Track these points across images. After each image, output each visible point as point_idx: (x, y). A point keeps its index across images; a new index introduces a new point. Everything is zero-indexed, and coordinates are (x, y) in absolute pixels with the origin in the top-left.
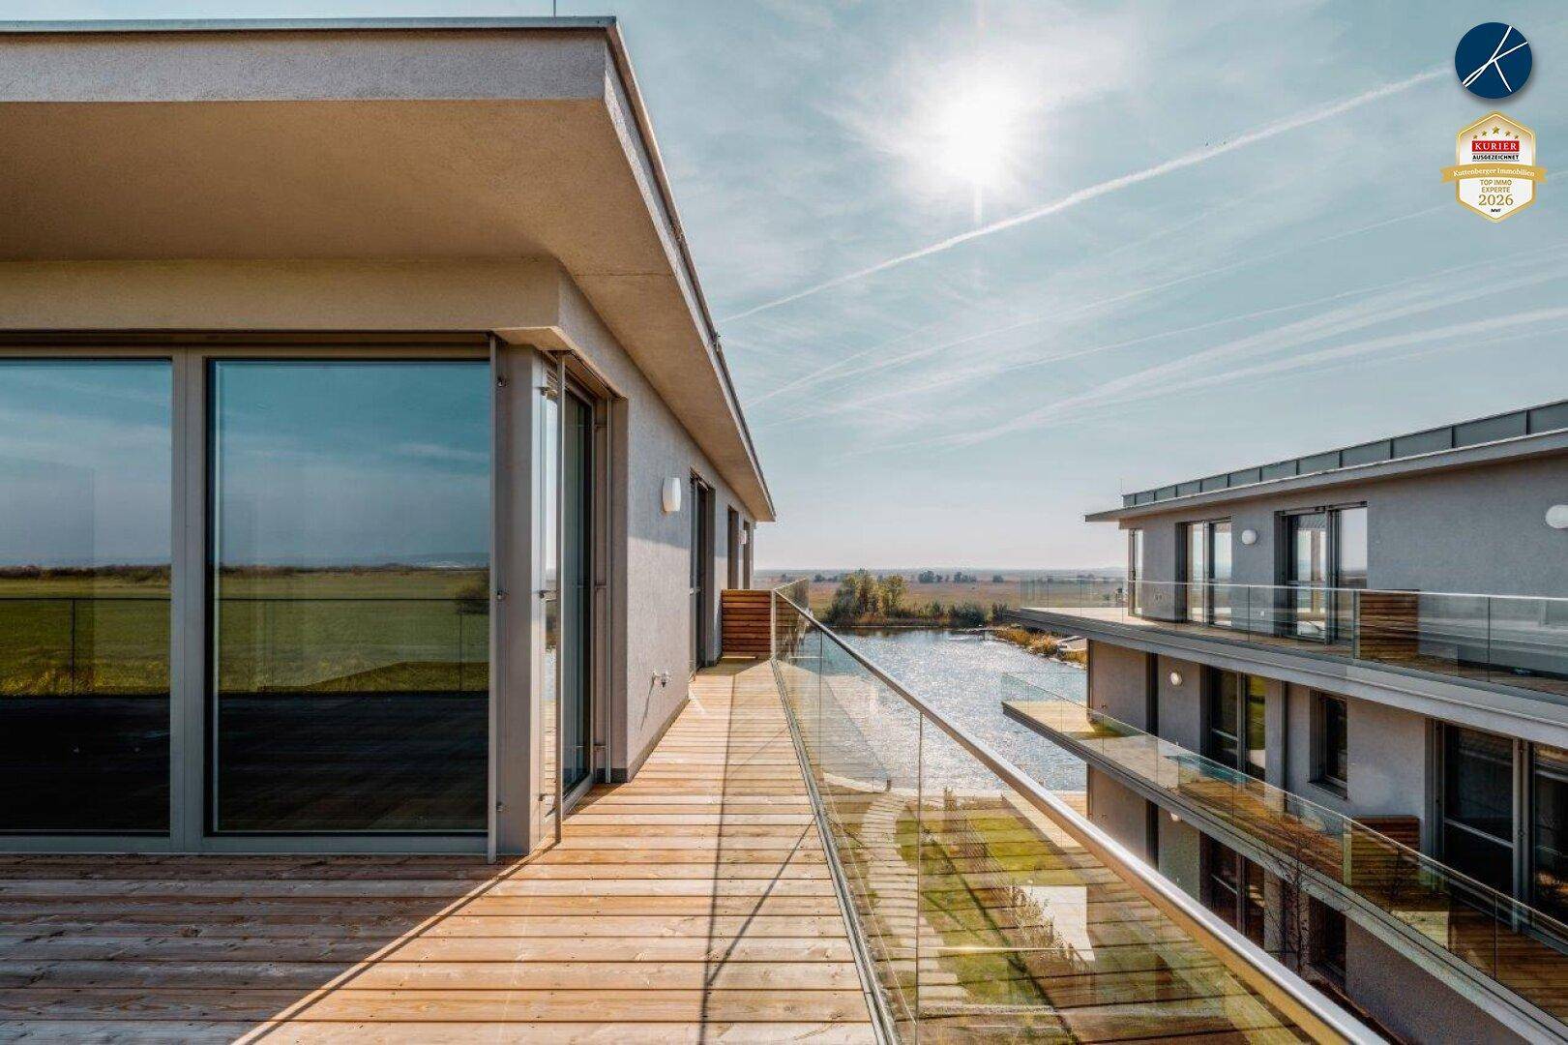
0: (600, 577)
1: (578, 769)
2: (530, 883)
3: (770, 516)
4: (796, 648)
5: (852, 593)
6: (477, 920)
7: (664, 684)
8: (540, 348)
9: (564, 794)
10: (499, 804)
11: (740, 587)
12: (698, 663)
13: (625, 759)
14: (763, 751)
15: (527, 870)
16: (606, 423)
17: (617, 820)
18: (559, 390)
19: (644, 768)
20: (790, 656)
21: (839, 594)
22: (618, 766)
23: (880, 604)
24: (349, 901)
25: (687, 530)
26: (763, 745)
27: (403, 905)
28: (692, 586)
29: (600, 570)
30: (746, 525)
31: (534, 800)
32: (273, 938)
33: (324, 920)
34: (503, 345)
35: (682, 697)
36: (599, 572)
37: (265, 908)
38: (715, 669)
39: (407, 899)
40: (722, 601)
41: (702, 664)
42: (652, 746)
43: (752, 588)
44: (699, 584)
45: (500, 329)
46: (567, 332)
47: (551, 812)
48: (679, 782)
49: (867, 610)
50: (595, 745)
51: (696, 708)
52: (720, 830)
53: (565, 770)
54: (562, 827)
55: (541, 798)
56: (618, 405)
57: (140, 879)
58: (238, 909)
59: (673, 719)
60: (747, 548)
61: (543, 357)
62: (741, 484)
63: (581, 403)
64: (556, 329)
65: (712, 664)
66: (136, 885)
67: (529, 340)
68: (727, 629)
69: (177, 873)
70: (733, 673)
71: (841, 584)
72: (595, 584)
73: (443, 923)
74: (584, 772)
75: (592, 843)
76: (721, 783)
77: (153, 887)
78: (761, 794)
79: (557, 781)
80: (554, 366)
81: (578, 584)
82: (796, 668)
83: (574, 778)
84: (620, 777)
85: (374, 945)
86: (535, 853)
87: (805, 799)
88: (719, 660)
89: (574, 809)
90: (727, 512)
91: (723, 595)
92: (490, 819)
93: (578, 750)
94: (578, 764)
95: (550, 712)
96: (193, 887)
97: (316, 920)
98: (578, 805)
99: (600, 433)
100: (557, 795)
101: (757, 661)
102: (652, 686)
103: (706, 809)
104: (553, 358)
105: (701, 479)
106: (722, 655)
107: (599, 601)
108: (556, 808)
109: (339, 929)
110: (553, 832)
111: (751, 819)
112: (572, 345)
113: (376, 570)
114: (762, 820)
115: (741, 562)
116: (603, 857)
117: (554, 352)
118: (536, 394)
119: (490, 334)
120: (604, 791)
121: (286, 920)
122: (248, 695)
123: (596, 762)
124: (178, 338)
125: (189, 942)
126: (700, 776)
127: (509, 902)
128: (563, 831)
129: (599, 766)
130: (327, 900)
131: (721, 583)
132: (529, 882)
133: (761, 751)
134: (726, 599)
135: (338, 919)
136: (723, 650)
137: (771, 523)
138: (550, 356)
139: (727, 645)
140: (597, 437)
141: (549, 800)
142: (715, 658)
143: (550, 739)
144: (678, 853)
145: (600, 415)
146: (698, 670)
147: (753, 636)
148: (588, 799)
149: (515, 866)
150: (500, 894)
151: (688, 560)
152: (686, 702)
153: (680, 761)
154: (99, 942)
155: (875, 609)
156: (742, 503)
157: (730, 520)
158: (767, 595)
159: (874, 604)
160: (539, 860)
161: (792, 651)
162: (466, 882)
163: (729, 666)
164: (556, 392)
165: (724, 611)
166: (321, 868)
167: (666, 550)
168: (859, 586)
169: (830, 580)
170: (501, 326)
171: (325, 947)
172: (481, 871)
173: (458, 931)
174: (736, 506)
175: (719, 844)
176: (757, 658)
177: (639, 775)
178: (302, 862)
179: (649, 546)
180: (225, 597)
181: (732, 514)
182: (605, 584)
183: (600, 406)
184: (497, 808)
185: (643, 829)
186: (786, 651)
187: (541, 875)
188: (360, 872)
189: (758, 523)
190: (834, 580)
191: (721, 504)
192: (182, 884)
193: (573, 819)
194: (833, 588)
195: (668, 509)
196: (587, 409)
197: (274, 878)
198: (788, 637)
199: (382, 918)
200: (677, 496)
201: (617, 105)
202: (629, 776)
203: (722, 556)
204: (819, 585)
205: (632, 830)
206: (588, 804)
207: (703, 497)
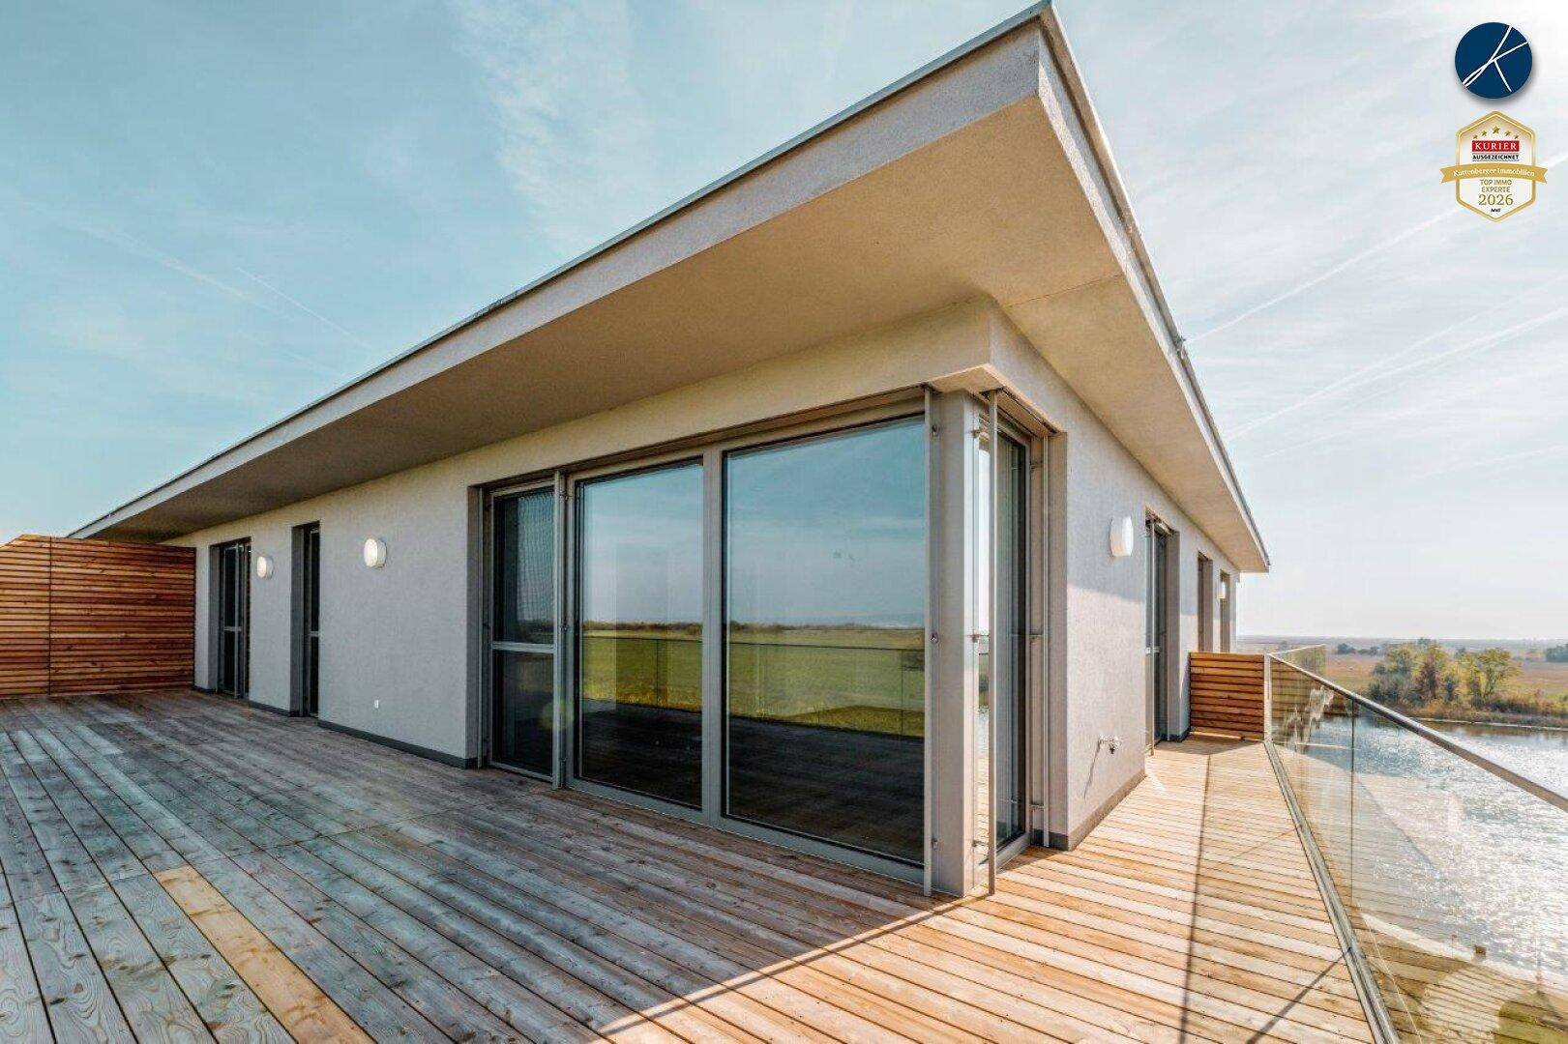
0: (1036, 626)
1: (1013, 825)
2: (963, 925)
3: (1261, 564)
4: (1306, 731)
5: (1405, 671)
6: (913, 945)
7: (1112, 750)
8: (972, 391)
9: (998, 847)
10: (934, 841)
11: (1217, 649)
12: (1157, 734)
13: (1065, 824)
14: (1255, 851)
15: (961, 912)
16: (1042, 462)
17: (1055, 887)
18: (991, 433)
19: (1088, 839)
20: (1295, 740)
21: (1380, 670)
22: (1057, 830)
23: (1462, 690)
24: (813, 894)
25: (1142, 577)
26: (1255, 845)
27: (853, 910)
28: (1149, 644)
29: (1036, 618)
30: (1224, 577)
31: (967, 845)
32: (761, 907)
33: (795, 903)
34: (936, 394)
35: (1135, 772)
36: (1035, 620)
37: (755, 881)
38: (1181, 745)
39: (858, 907)
40: (1190, 666)
41: (1162, 736)
42: (1097, 819)
43: (1233, 651)
44: (1158, 643)
45: (934, 379)
46: (998, 369)
47: (983, 863)
48: (1133, 864)
49: (1435, 696)
50: (1032, 803)
51: (1154, 784)
52: (1192, 933)
53: (998, 823)
54: (996, 881)
55: (975, 844)
56: (1055, 442)
57: (685, 838)
58: (739, 876)
59: (1124, 793)
60: (1225, 604)
61: (974, 400)
62: (1216, 523)
63: (1015, 443)
64: (987, 367)
65: (1175, 739)
66: (682, 841)
67: (962, 385)
68: (1196, 700)
69: (706, 839)
70: (1208, 753)
71: (1383, 658)
72: (1031, 633)
73: (884, 937)
74: (1019, 830)
75: (1028, 904)
76: (1193, 878)
77: (691, 845)
78: (1253, 905)
79: (990, 833)
80: (986, 408)
81: (1013, 633)
82: (1306, 757)
83: (1009, 834)
84: (1059, 844)
85: (831, 938)
86: (970, 898)
87: (1327, 928)
88: (1186, 735)
89: (1010, 865)
90: (1196, 560)
91: (1191, 659)
92: (925, 852)
93: (1013, 805)
94: (1012, 820)
95: (983, 766)
96: (713, 852)
97: (789, 902)
98: (1012, 861)
99: (1036, 472)
100: (990, 845)
101: (1243, 741)
102: (1098, 751)
103: (1173, 903)
104: (983, 399)
105: (1160, 521)
106: (1189, 730)
107: (1035, 649)
108: (989, 860)
109: (803, 915)
110: (986, 881)
111: (1237, 931)
112: (1004, 381)
113: (838, 628)
114: (1254, 936)
115: (1216, 623)
116: (1042, 921)
117: (985, 394)
118: (968, 439)
119: (924, 386)
120: (1042, 854)
121: (767, 894)
122: (751, 719)
123: (1033, 821)
124: (707, 439)
125: (709, 892)
126: (1159, 862)
127: (944, 937)
128: (997, 883)
129: (1036, 826)
130: (797, 888)
131: (1188, 641)
132: (962, 923)
133: (1251, 851)
134: (1194, 663)
135: (804, 906)
136: (1192, 723)
137: (1263, 575)
138: (983, 398)
139: (1195, 719)
140: (1033, 479)
141: (982, 851)
142: (1181, 733)
143: (983, 792)
144: (1134, 944)
145: (1036, 454)
146: (1156, 744)
147: (1237, 711)
148: (1024, 858)
149: (949, 905)
150: (934, 927)
151: (1144, 613)
152: (1140, 777)
153: (1134, 841)
154: (663, 875)
155: (1451, 696)
156: (1219, 549)
157: (1201, 570)
158: (1260, 661)
159: (1450, 689)
160: (971, 906)
161: (1301, 735)
162: (904, 907)
163: (1201, 744)
164: (988, 437)
165: (1192, 678)
166: (793, 861)
167: (1115, 602)
168: (1420, 662)
169: (1363, 652)
170: (932, 376)
171: (794, 926)
172: (918, 901)
173: (898, 949)
174: (1208, 553)
175: (1191, 949)
176: (1243, 739)
177: (1082, 846)
178: (781, 852)
179: (1094, 598)
180: (734, 641)
181: (1203, 562)
182: (1042, 633)
183: (1035, 444)
184: (932, 844)
185: (1088, 906)
186: (1289, 735)
187: (974, 921)
188: (822, 873)
189: (1242, 575)
190: (1373, 652)
191: (1188, 551)
192: (708, 848)
193: (1007, 875)
194: (1371, 663)
195: (1116, 553)
196: (1021, 449)
197: (762, 860)
198: (1293, 717)
199: (835, 916)
200: (1129, 539)
201: (1052, 96)
202: (1070, 843)
203: (1189, 613)
204: (1344, 657)
205: (1075, 904)
206: (1024, 863)
207: (1163, 542)
